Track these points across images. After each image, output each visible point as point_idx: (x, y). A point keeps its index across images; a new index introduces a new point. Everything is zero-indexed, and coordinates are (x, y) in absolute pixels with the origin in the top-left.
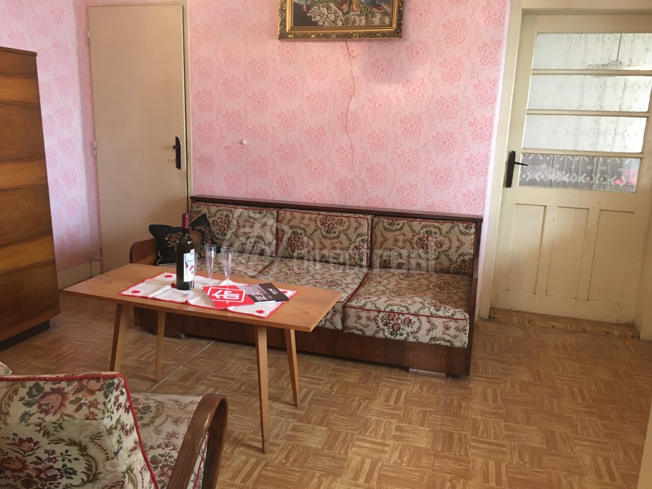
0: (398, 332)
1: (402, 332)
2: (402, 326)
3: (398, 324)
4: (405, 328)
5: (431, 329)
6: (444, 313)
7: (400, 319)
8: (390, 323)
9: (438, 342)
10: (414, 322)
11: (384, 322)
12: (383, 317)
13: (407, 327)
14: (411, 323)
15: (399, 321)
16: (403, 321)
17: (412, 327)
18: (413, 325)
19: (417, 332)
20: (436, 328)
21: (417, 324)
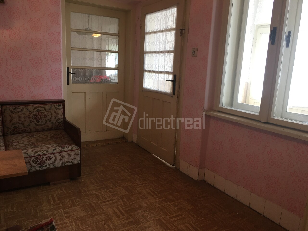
0: (44, 165)
1: (46, 164)
2: (46, 162)
3: (43, 161)
4: (47, 162)
5: (61, 158)
6: (67, 149)
7: (44, 158)
8: (38, 162)
9: (66, 164)
10: (52, 157)
11: (34, 162)
12: (33, 159)
13: (48, 161)
14: (50, 158)
15: (44, 159)
16: (46, 159)
17: (51, 161)
18: (51, 159)
19: (54, 162)
20: (64, 158)
21: (54, 158)
